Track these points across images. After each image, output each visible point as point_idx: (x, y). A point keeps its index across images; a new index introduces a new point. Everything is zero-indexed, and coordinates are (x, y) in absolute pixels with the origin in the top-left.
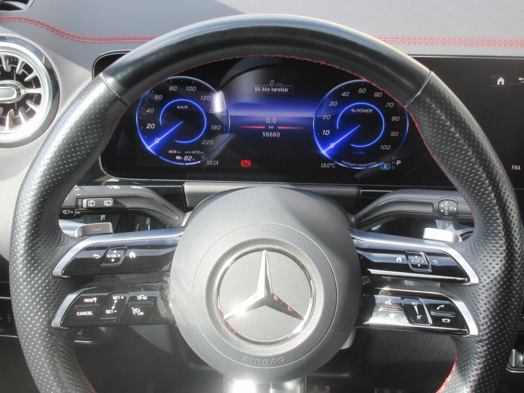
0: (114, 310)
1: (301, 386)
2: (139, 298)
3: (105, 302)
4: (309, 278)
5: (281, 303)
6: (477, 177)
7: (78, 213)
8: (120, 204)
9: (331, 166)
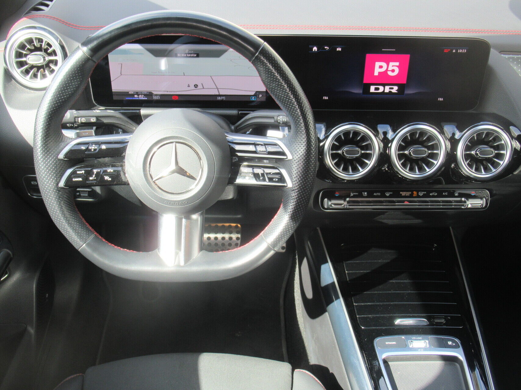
0: (94, 177)
1: (201, 217)
2: (109, 171)
3: (89, 173)
4: (200, 158)
5: (185, 171)
6: (290, 101)
7: (76, 125)
8: (101, 120)
9: (223, 98)
